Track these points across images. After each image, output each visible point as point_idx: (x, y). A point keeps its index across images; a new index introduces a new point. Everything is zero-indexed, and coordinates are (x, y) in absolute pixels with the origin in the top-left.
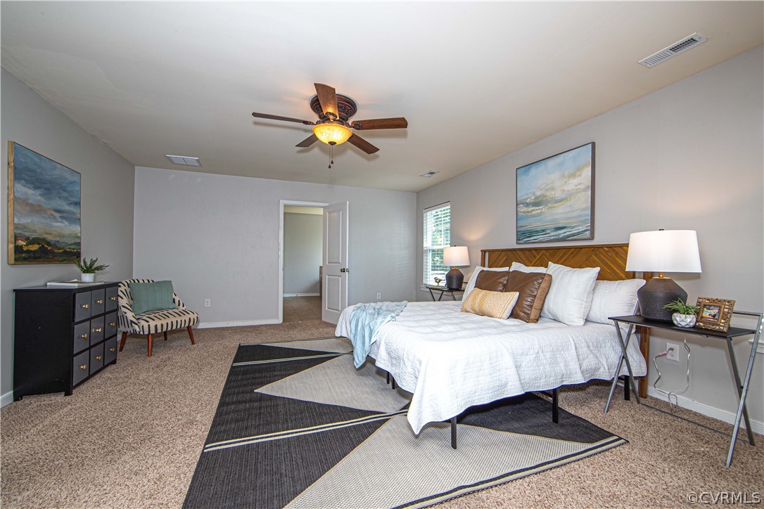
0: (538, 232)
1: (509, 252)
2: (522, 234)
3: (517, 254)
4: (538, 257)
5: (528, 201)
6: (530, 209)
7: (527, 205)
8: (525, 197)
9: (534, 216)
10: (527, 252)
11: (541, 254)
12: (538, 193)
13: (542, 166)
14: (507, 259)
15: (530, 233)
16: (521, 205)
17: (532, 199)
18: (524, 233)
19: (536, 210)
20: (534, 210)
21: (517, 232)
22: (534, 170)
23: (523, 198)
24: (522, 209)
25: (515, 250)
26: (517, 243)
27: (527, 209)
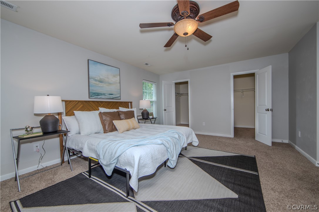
1: (84, 103)
3: (90, 103)
5: (96, 78)
6: (97, 83)
7: (96, 80)
8: (95, 76)
9: (99, 87)
10: (96, 103)
11: (103, 104)
12: (102, 77)
14: (83, 106)
16: (92, 79)
17: (98, 78)
19: (101, 85)
20: (99, 84)
21: (89, 92)
23: (93, 76)
24: (93, 81)
25: (89, 101)
26: (89, 98)
27: (95, 82)
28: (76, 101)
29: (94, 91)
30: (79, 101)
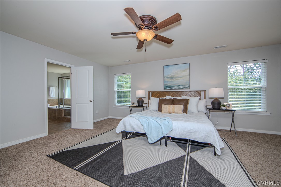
0: (172, 86)
1: (161, 92)
2: (165, 87)
3: (164, 93)
4: (172, 94)
5: (168, 76)
6: (169, 79)
7: (168, 78)
8: (167, 75)
9: (171, 81)
10: (168, 92)
12: (172, 75)
13: (174, 67)
14: (160, 94)
15: (169, 87)
16: (166, 78)
17: (170, 76)
18: (167, 86)
19: (172, 80)
20: (171, 80)
21: (164, 86)
22: (170, 67)
23: (166, 75)
24: (166, 79)
25: (163, 92)
26: (164, 90)
27: (168, 79)
28: (156, 92)
29: (167, 85)
30: (158, 92)
